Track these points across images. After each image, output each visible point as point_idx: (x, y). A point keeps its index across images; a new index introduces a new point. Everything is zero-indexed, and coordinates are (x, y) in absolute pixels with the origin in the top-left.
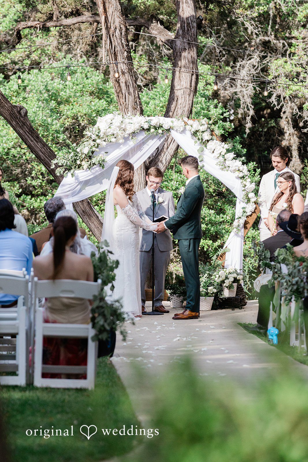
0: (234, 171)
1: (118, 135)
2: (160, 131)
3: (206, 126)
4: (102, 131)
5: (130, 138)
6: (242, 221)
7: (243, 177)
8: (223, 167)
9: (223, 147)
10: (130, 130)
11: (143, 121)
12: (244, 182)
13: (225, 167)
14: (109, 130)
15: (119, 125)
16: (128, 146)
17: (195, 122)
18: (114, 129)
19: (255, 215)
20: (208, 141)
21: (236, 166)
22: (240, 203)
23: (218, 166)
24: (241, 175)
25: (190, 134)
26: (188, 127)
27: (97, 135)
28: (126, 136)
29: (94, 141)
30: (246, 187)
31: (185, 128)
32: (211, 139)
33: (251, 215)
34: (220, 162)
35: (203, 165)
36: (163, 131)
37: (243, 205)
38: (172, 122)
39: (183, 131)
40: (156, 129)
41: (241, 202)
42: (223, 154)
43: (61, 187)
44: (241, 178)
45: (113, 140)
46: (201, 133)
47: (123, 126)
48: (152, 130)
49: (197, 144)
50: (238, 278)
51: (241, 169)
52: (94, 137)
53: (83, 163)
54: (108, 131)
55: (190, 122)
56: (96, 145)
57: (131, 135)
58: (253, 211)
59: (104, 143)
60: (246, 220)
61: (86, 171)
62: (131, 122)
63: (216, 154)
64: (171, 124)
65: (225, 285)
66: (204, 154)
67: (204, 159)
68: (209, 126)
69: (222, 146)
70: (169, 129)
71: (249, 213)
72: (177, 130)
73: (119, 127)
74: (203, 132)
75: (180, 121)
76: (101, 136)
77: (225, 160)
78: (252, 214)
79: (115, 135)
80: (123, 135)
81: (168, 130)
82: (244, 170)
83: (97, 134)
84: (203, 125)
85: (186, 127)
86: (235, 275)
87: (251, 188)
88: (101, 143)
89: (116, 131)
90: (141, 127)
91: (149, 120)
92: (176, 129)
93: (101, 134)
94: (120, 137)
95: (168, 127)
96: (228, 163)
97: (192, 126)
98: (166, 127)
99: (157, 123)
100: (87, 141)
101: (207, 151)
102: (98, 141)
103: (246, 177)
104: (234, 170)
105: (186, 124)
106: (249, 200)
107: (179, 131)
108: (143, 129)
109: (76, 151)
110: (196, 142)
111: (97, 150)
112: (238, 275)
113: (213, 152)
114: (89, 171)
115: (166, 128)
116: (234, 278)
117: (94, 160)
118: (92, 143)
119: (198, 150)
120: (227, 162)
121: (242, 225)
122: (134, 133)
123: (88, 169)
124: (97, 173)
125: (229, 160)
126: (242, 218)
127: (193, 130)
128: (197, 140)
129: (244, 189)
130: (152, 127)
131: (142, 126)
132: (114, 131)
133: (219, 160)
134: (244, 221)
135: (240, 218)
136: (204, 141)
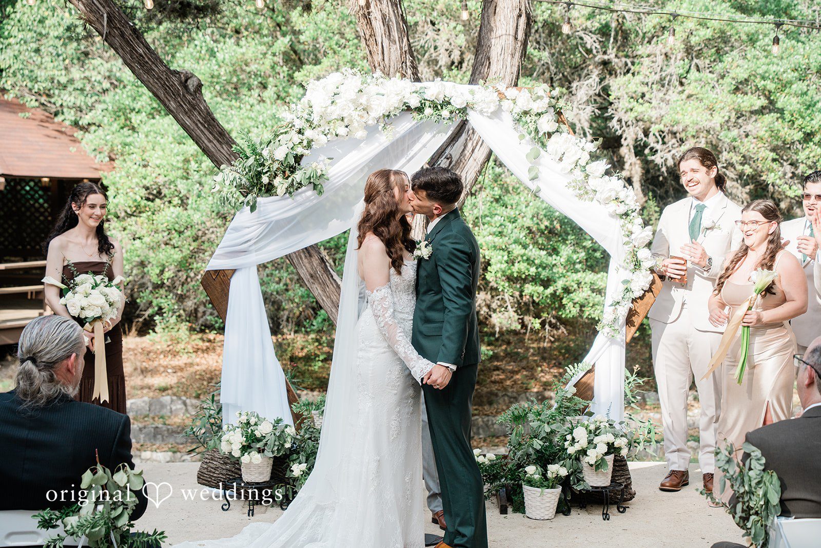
0: (607, 201)
1: (352, 121)
2: (445, 113)
3: (546, 100)
4: (317, 110)
5: (380, 128)
6: (623, 311)
7: (626, 214)
8: (582, 192)
9: (583, 149)
10: (378, 110)
11: (409, 90)
12: (629, 226)
13: (587, 193)
14: (333, 107)
15: (353, 96)
16: (377, 144)
17: (522, 93)
18: (343, 107)
19: (650, 298)
20: (550, 135)
21: (611, 190)
22: (617, 270)
23: (571, 189)
24: (622, 209)
25: (511, 119)
26: (506, 104)
27: (307, 121)
28: (370, 122)
29: (300, 132)
30: (633, 236)
31: (500, 106)
32: (557, 131)
33: (641, 298)
34: (575, 181)
35: (538, 187)
36: (451, 112)
37: (626, 275)
38: (472, 93)
39: (496, 114)
40: (435, 107)
41: (621, 270)
42: (582, 162)
43: (230, 233)
44: (621, 216)
45: (342, 131)
46: (534, 118)
47: (363, 100)
48: (428, 111)
49: (523, 141)
50: (616, 445)
51: (622, 196)
52: (299, 124)
53: (277, 181)
54: (329, 111)
55: (512, 92)
56: (305, 143)
57: (382, 120)
58: (647, 287)
59: (323, 139)
60: (630, 310)
61: (283, 198)
62: (382, 92)
63: (568, 162)
64: (469, 98)
65: (587, 459)
66: (540, 164)
67: (540, 175)
68: (554, 101)
69: (581, 145)
70: (465, 108)
71: (639, 293)
72: (481, 112)
73: (354, 101)
74: (539, 114)
75: (489, 90)
76: (315, 122)
77: (588, 176)
78: (644, 295)
79: (346, 120)
80: (364, 120)
81: (463, 111)
82: (629, 198)
83: (306, 116)
84: (539, 98)
85: (502, 103)
86: (610, 438)
87: (644, 238)
88: (317, 137)
89: (349, 112)
90: (405, 103)
91: (421, 88)
92: (479, 108)
93: (315, 118)
94: (356, 124)
95: (462, 103)
96: (593, 183)
97: (514, 101)
98: (457, 103)
99: (438, 94)
100: (286, 133)
101: (547, 158)
102: (309, 133)
103: (633, 214)
104: (607, 199)
105: (502, 96)
106: (637, 265)
107: (487, 112)
108: (409, 109)
109: (261, 155)
110: (522, 137)
111: (306, 152)
112: (616, 436)
113: (561, 159)
114: (290, 200)
115: (458, 107)
116: (608, 444)
117: (298, 176)
118: (296, 138)
119: (527, 156)
120: (590, 180)
121: (622, 320)
122: (388, 116)
123: (287, 195)
124: (308, 204)
125: (595, 178)
126: (623, 303)
127: (518, 110)
128: (526, 134)
129: (627, 239)
130: (427, 103)
131: (406, 101)
132: (343, 110)
133: (572, 177)
134: (627, 311)
135: (618, 303)
136: (541, 134)
